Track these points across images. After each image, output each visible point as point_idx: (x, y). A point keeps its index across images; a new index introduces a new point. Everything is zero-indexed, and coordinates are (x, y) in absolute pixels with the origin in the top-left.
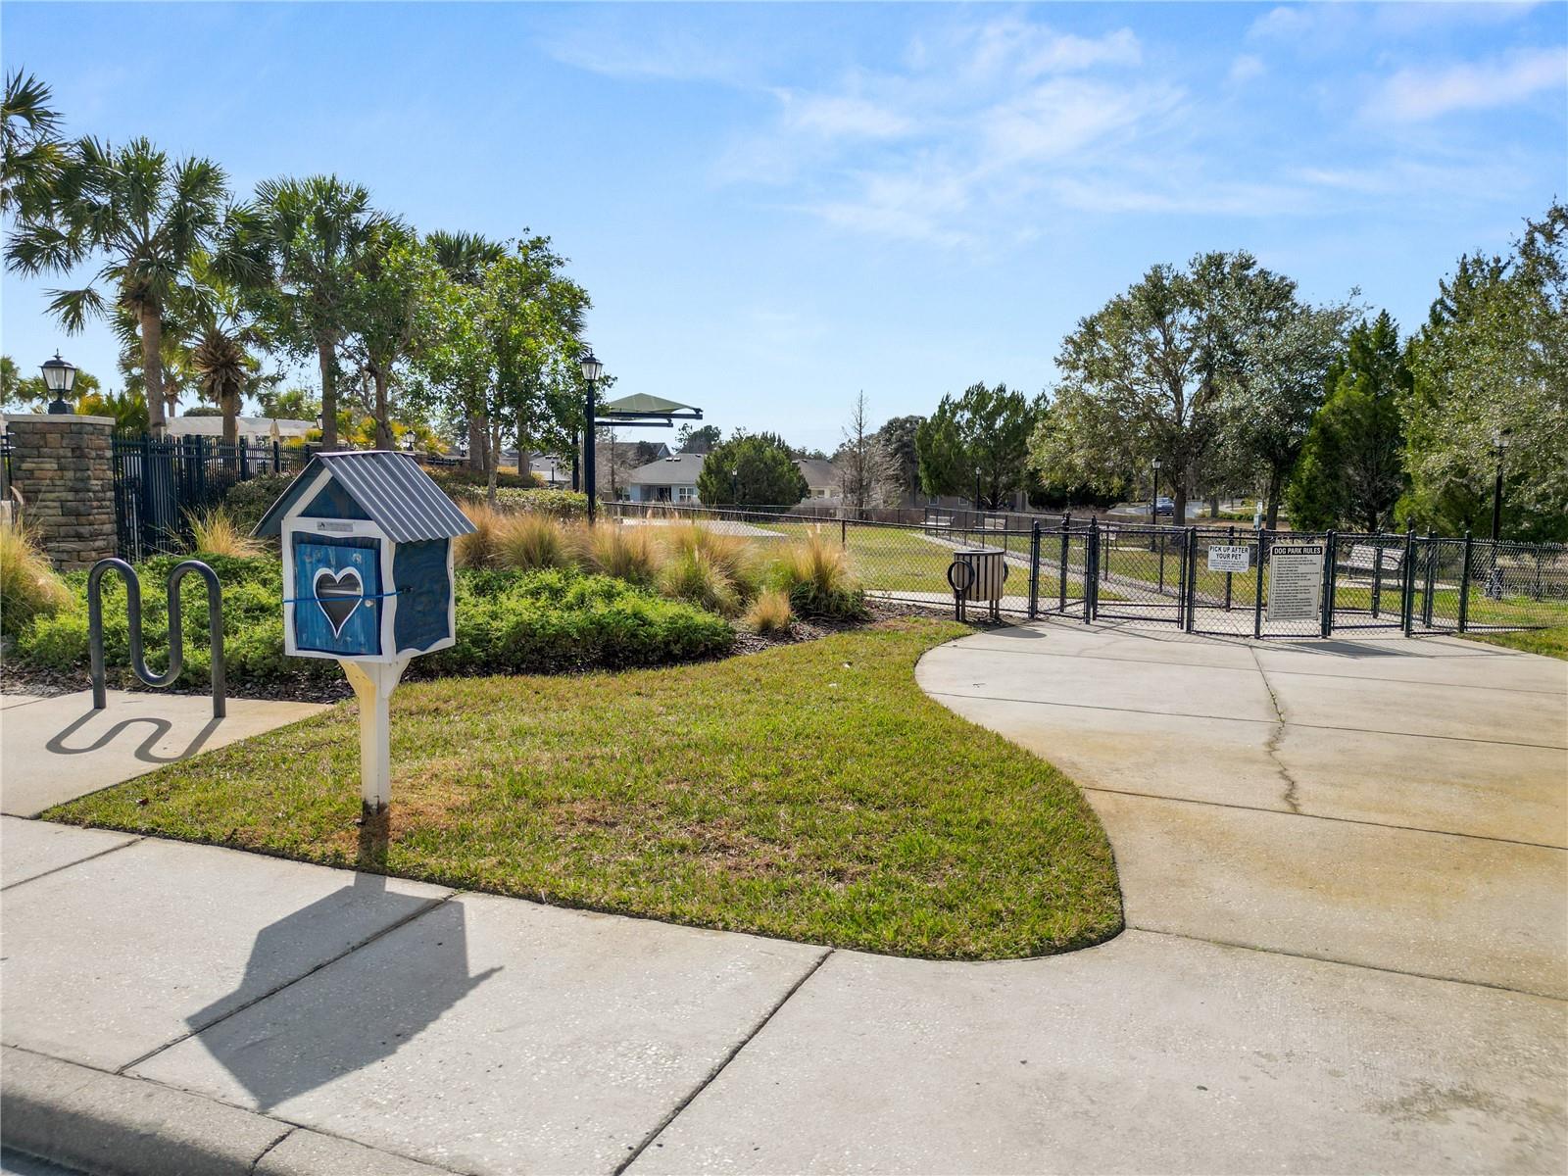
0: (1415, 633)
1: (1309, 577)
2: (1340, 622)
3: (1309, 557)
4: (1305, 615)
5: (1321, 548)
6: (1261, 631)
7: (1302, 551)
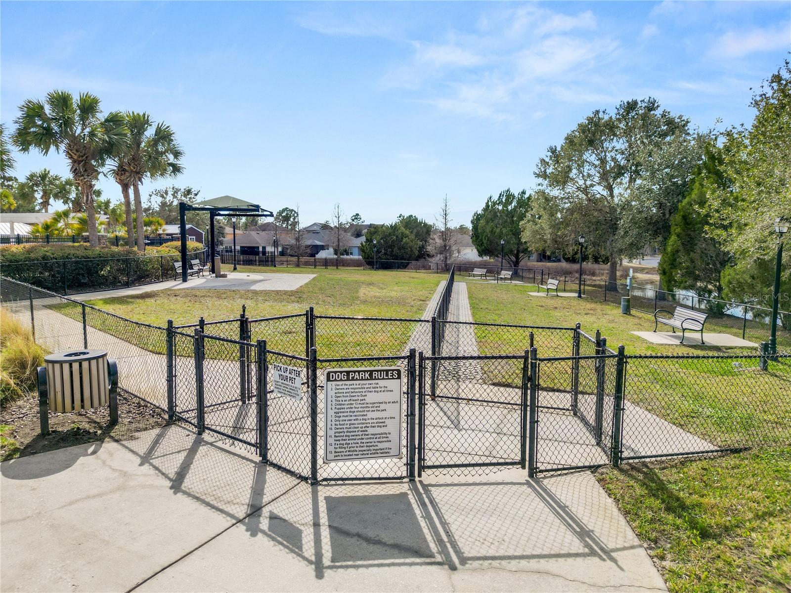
0: (541, 471)
1: (382, 407)
2: (433, 459)
3: (382, 383)
4: (385, 454)
5: (399, 372)
6: (318, 475)
7: (371, 375)
